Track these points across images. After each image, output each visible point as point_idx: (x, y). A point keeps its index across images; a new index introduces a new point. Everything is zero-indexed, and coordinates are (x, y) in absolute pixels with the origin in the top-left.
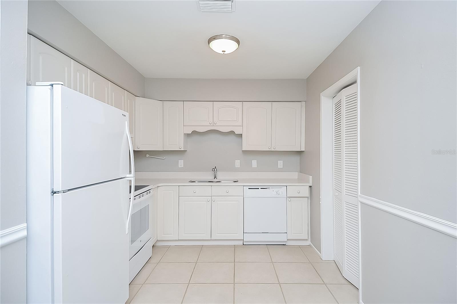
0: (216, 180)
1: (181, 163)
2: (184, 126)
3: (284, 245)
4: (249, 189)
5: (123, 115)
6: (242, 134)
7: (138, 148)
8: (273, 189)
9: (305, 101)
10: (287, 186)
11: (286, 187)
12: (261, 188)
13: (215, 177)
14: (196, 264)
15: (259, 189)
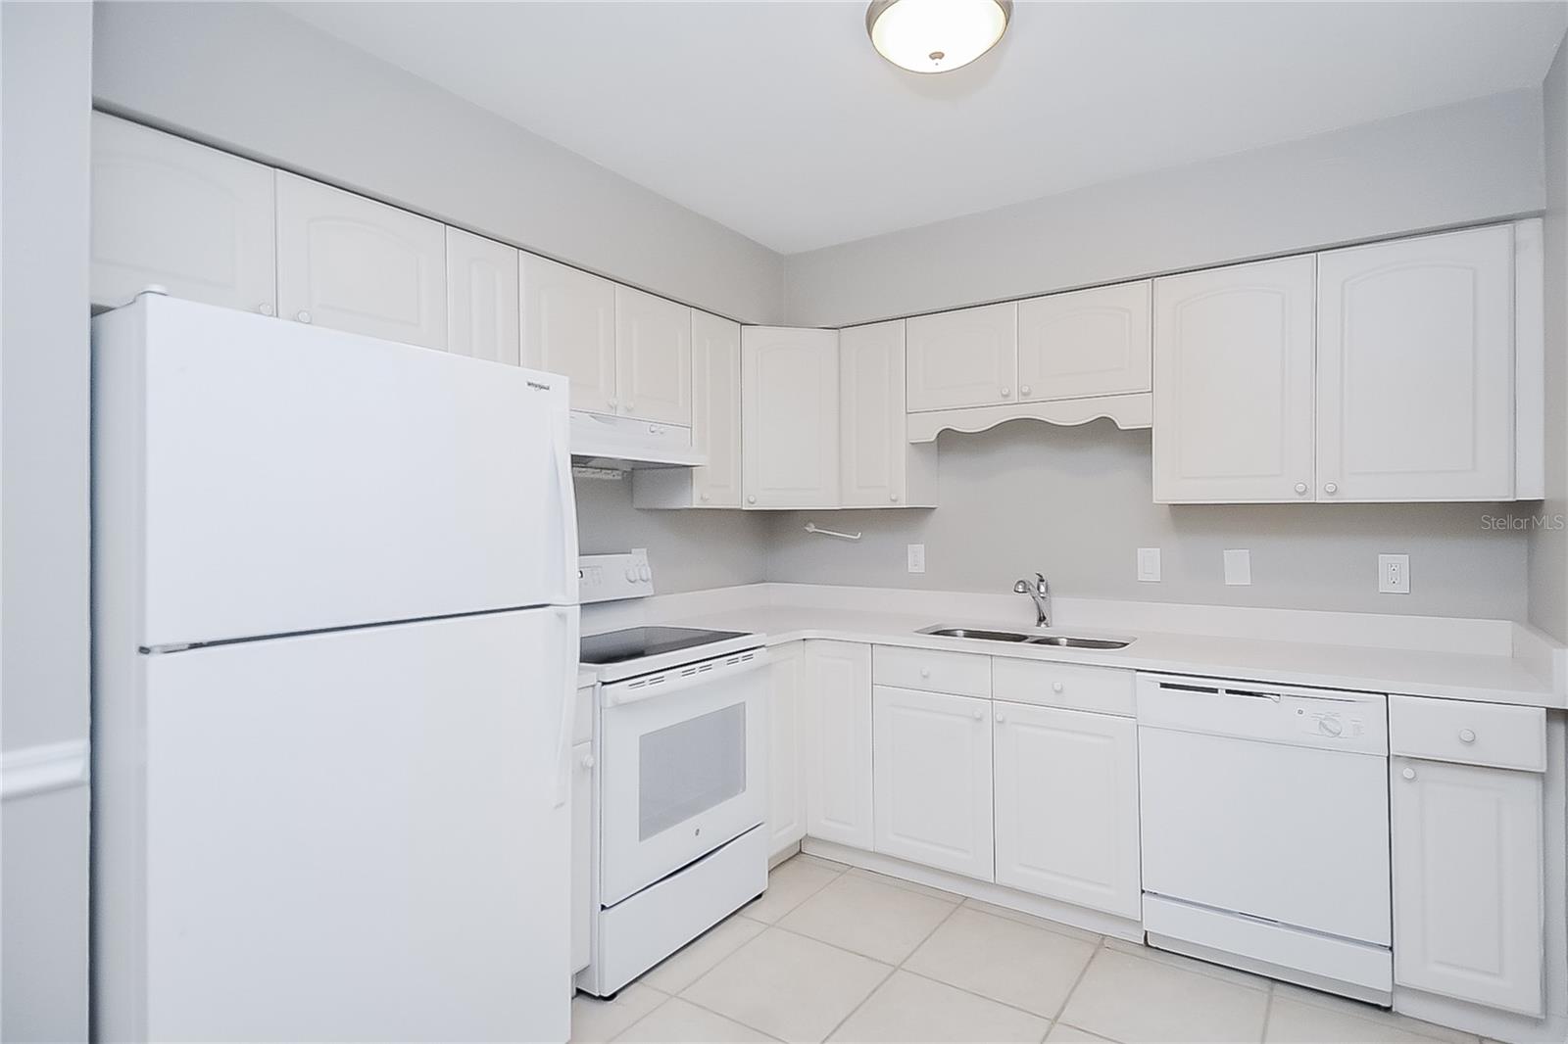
0: (1043, 632)
1: (916, 556)
2: (907, 413)
3: (1377, 1007)
4: (1164, 685)
5: (529, 384)
6: (1151, 429)
7: (753, 503)
8: (1301, 704)
9: (1540, 214)
10: (1386, 695)
11: (1384, 697)
12: (1228, 692)
13: (1042, 619)
14: (892, 973)
15: (1215, 691)
